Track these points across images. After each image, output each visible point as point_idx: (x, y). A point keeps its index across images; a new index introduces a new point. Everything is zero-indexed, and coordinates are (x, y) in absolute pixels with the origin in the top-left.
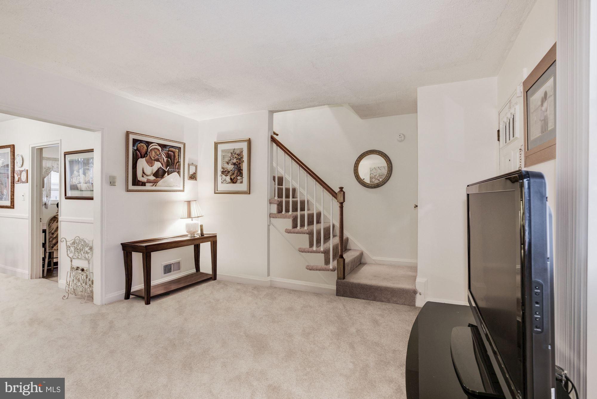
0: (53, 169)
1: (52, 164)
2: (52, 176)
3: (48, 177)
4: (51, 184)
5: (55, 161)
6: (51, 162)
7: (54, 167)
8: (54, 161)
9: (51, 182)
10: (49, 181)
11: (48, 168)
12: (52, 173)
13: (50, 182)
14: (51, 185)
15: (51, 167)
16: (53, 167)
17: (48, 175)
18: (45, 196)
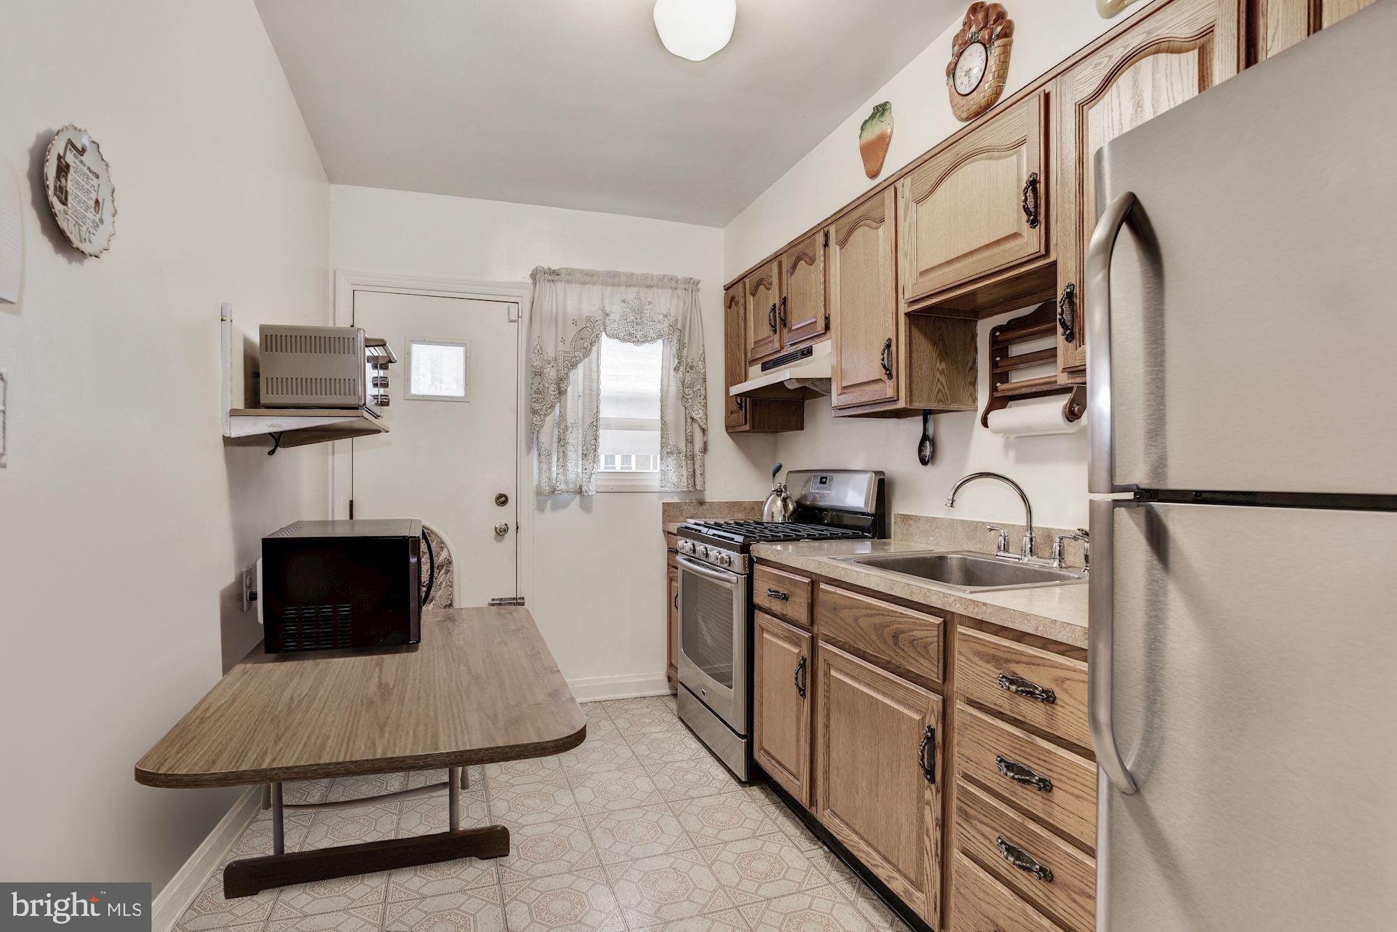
0: (604, 324)
1: (603, 299)
2: (604, 358)
3: (590, 362)
4: (598, 395)
5: (614, 285)
6: (596, 291)
7: (612, 316)
8: (610, 289)
9: (598, 388)
10: (591, 380)
11: (589, 319)
12: (607, 345)
13: (595, 385)
14: (598, 401)
15: (599, 315)
16: (607, 315)
17: (587, 353)
18: (576, 451)
